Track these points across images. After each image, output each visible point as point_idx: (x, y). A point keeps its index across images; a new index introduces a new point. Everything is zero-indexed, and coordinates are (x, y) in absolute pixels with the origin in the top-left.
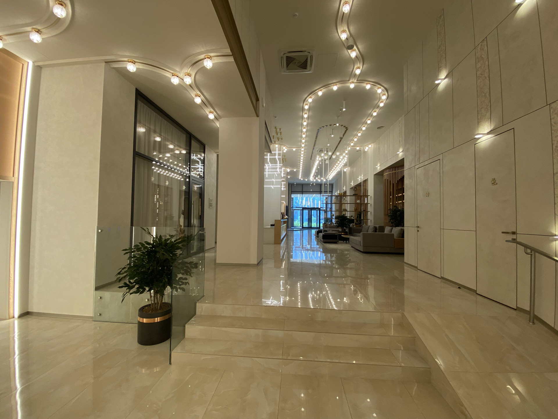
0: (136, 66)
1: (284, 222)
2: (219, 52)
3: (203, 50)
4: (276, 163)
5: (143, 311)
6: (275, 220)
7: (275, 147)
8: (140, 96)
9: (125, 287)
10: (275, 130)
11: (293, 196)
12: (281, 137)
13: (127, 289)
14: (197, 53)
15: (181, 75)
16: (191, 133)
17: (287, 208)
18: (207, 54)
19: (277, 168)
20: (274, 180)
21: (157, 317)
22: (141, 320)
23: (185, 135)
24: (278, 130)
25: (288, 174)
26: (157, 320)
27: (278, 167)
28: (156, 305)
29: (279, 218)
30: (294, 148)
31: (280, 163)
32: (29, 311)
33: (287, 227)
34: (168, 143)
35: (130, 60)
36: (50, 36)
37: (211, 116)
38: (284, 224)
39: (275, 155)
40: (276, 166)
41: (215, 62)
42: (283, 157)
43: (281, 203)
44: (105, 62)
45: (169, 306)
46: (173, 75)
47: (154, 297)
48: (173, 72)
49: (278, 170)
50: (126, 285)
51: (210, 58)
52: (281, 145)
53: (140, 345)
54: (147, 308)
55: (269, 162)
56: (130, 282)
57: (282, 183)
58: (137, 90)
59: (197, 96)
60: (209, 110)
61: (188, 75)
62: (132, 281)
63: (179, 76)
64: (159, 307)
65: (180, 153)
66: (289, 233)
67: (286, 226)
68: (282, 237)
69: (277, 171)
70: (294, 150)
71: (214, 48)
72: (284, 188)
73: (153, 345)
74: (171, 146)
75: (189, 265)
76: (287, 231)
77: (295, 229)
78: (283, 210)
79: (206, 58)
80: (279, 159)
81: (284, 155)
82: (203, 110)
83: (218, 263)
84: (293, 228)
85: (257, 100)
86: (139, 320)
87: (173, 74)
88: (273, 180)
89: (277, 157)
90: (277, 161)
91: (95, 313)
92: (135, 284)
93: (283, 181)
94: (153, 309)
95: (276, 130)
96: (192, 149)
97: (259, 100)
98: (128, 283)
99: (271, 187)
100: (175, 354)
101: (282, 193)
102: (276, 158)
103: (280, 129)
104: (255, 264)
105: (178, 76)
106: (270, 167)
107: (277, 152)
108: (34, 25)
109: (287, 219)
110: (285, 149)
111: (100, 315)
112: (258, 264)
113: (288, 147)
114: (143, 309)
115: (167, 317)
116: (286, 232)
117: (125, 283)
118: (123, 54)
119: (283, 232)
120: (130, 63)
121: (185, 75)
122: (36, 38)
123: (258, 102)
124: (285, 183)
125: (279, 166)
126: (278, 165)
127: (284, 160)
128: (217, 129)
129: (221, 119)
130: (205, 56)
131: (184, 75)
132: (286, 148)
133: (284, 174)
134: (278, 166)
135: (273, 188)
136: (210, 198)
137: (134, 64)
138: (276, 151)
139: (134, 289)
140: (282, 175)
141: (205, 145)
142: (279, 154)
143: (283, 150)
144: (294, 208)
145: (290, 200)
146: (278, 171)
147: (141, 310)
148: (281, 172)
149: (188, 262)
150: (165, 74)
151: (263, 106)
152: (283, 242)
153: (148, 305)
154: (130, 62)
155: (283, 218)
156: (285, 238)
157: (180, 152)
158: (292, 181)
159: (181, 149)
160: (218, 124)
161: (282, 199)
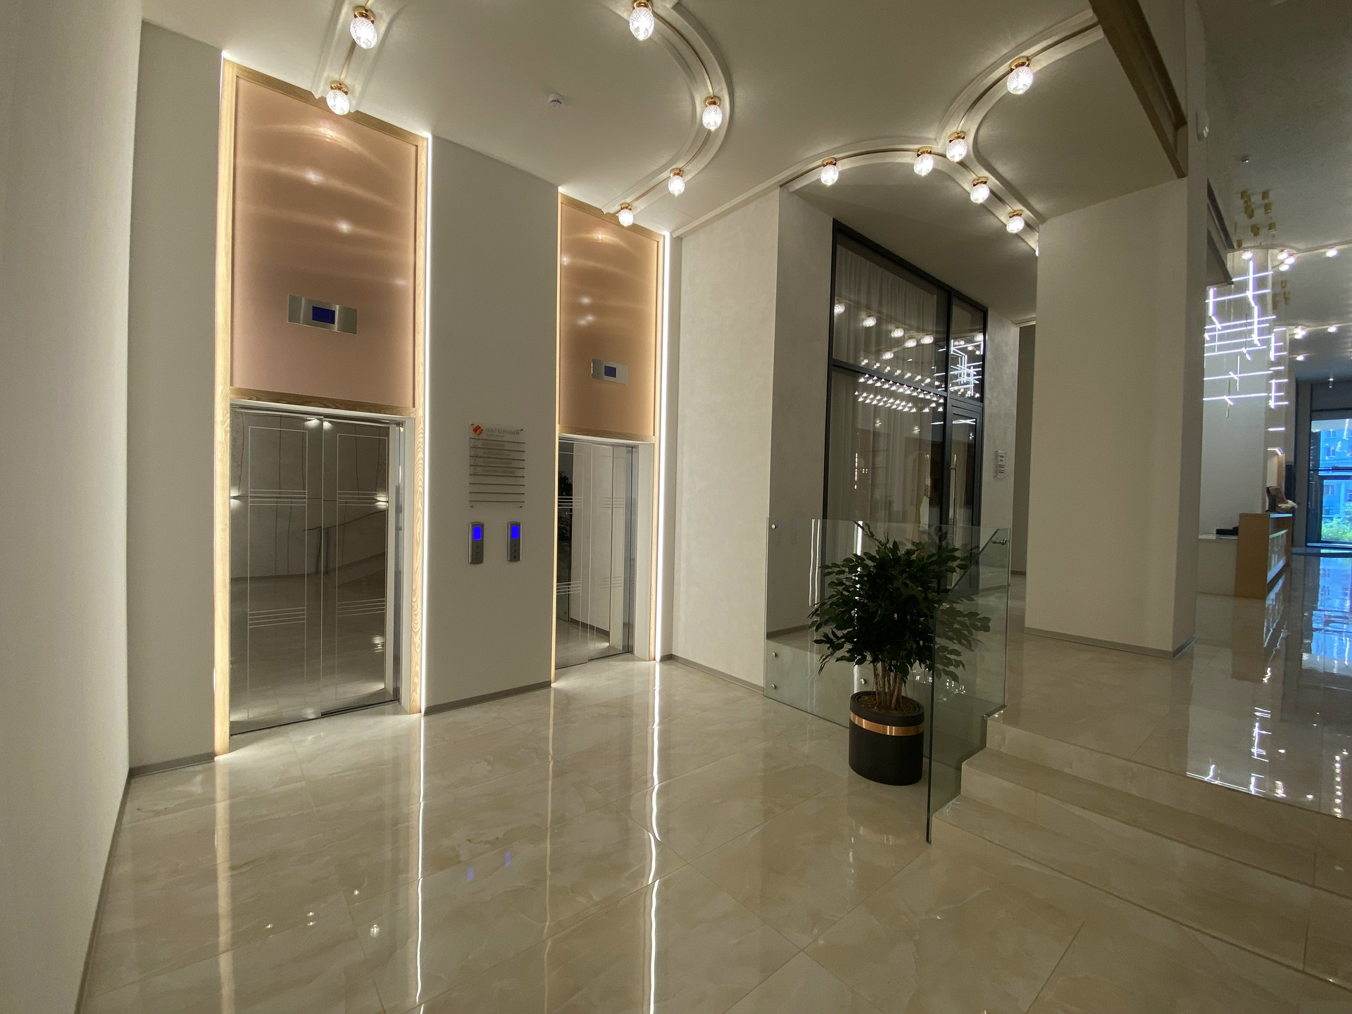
0: (838, 168)
1: (1279, 524)
2: (1054, 35)
3: (1005, 51)
4: (1248, 314)
5: (860, 702)
6: (1241, 515)
7: (1244, 260)
8: (844, 234)
9: (826, 642)
10: (1242, 201)
11: (1316, 427)
12: (1270, 221)
13: (828, 648)
14: (988, 67)
15: (939, 146)
16: (951, 288)
17: (1290, 472)
18: (1019, 56)
19: (1251, 332)
20: (1235, 377)
21: (891, 725)
22: (857, 720)
23: (935, 296)
24: (1256, 199)
25: (1295, 346)
26: (891, 731)
27: (1256, 327)
28: (888, 697)
29: (1258, 505)
30: (1331, 246)
31: (1263, 313)
32: (673, 653)
33: (1291, 540)
34: (891, 327)
35: (827, 159)
36: (696, 173)
37: (1015, 226)
38: (1278, 529)
39: (1242, 287)
40: (1246, 325)
41: (1039, 68)
42: (1279, 289)
43: (1268, 456)
44: (781, 186)
45: (915, 708)
46: (918, 155)
47: (884, 677)
48: (917, 147)
49: (1255, 337)
50: (827, 640)
51: (1027, 63)
52: (1268, 247)
53: (854, 773)
54: (866, 697)
55: (1214, 318)
56: (834, 633)
57: (1271, 384)
58: (835, 222)
59: (977, 184)
60: (1009, 209)
61: (959, 137)
62: (839, 633)
63: (933, 151)
64: (894, 702)
65: (919, 345)
66: (1298, 563)
67: (1285, 537)
68: (1271, 575)
69: (1251, 344)
70: (1331, 253)
71: (1040, 28)
72: (1278, 399)
73: (885, 783)
74: (898, 333)
75: (967, 618)
76: (1289, 555)
77: (1323, 551)
78: (1273, 479)
79: (1012, 70)
80: (1260, 299)
81: (1282, 282)
82: (992, 217)
83: (1029, 628)
84: (1319, 545)
85: (1180, 121)
86: (852, 719)
87: (918, 150)
88: (1232, 375)
89: (1250, 294)
90: (1250, 308)
91: (767, 682)
92: (844, 640)
93: (1277, 375)
94: (881, 703)
95: (1246, 202)
96: (953, 329)
97: (1185, 123)
98: (831, 636)
99: (1224, 400)
100: (939, 822)
101: (1272, 416)
102: (1245, 299)
103: (1265, 195)
104: (1166, 653)
105: (930, 153)
106: (1217, 333)
107: (1251, 277)
108: (673, 165)
109: (1292, 510)
110: (1286, 260)
111: (776, 687)
112: (1178, 651)
113: (1299, 251)
114: (860, 697)
115: (911, 731)
116: (1287, 557)
117: (826, 636)
118: (814, 153)
119: (1274, 558)
120: (828, 166)
121: (951, 141)
122: (677, 186)
123: (1181, 130)
124: (1286, 380)
125: (1259, 323)
126: (1256, 319)
127: (1281, 298)
128: (1031, 258)
129: (1044, 225)
130: (1011, 64)
131: (948, 141)
132: (1291, 255)
133: (1278, 349)
134: (1256, 323)
135: (1232, 404)
136: (999, 451)
137: (835, 164)
138: (1245, 272)
139: (842, 652)
140: (1272, 356)
141: (987, 309)
142: (1260, 283)
143: (1276, 263)
144: (1321, 473)
145: (1304, 444)
146: (1256, 342)
147: (856, 700)
148: (1267, 342)
149: (965, 613)
150: (899, 160)
151: (1200, 136)
152: (1272, 595)
153: (870, 692)
154: (827, 164)
155: (1273, 508)
156: (1281, 582)
157: (918, 341)
158: (1313, 373)
159: (920, 335)
160: (1033, 242)
161: (1271, 439)
